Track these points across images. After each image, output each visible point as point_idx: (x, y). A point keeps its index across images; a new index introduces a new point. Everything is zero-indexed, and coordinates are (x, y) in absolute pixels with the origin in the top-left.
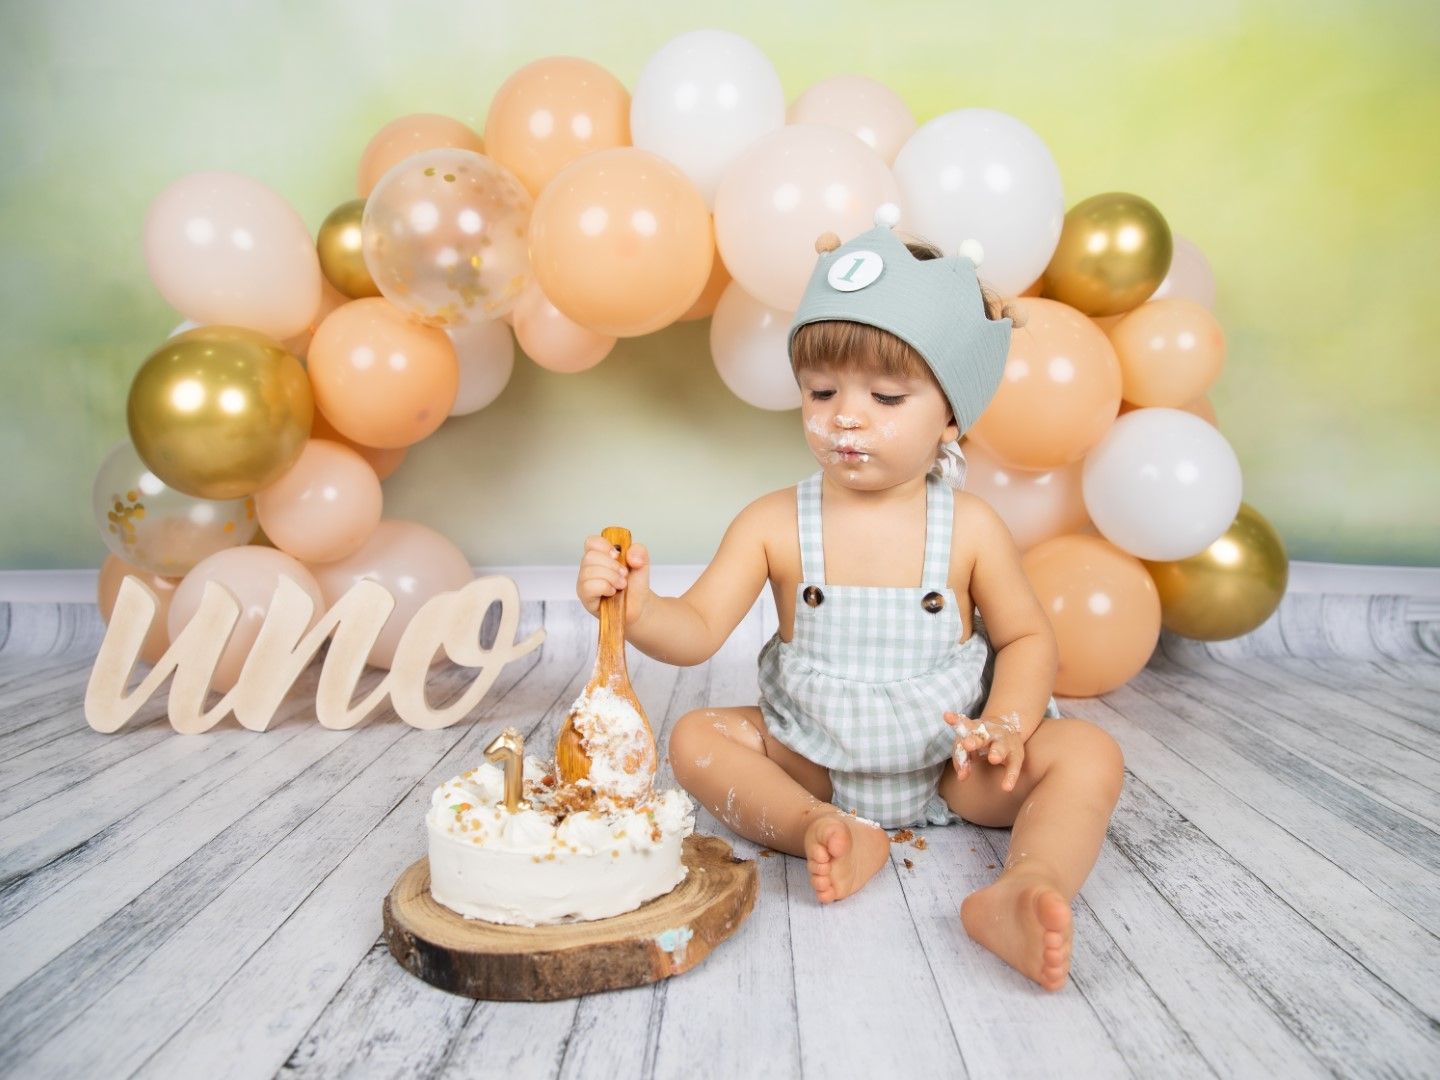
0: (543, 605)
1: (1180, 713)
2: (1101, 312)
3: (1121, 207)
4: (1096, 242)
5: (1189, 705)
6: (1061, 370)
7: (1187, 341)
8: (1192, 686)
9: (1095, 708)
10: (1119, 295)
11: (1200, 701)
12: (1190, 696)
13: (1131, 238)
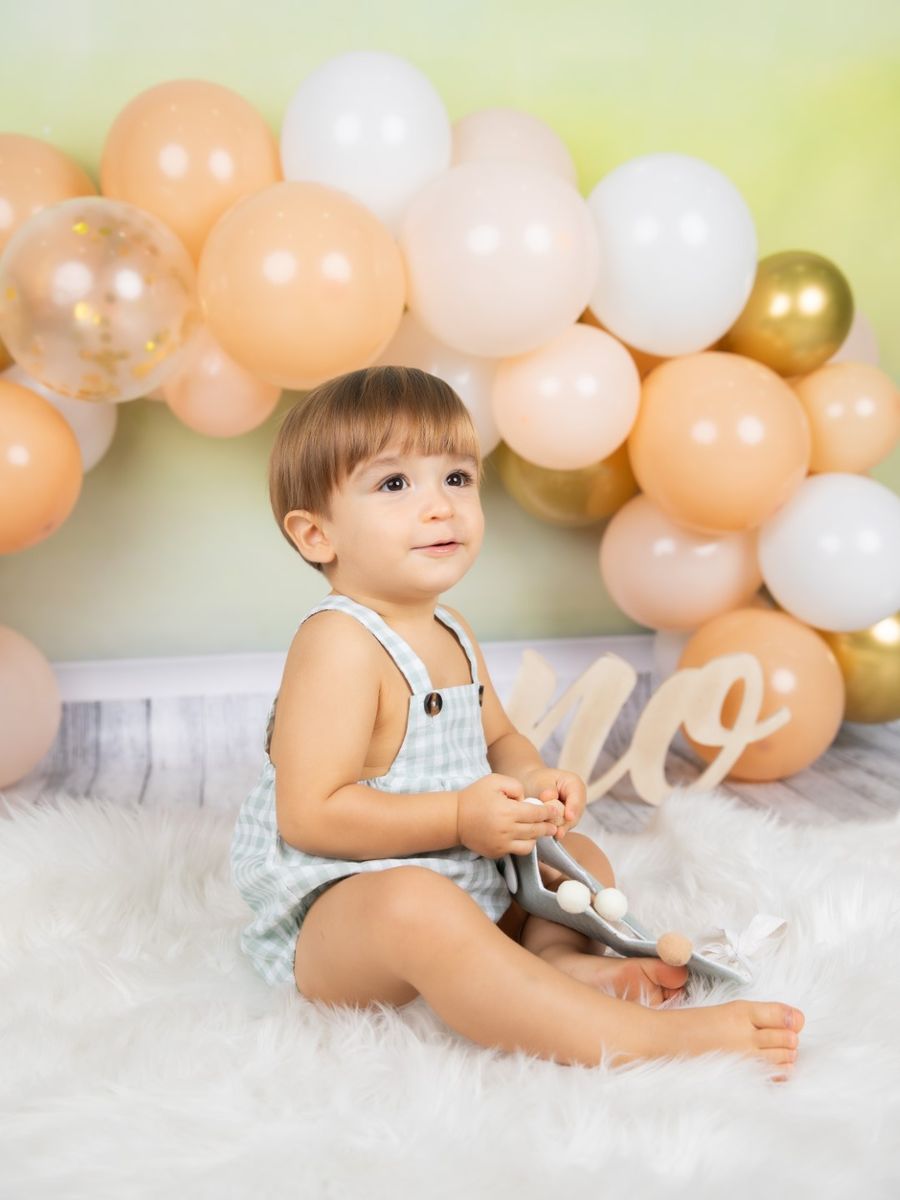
0: (148, 703)
1: (863, 792)
2: (789, 371)
3: (800, 268)
4: (778, 305)
5: (872, 783)
6: (751, 431)
7: (865, 407)
8: (872, 761)
9: (779, 791)
10: (802, 356)
11: (881, 777)
12: (871, 772)
13: (813, 300)
